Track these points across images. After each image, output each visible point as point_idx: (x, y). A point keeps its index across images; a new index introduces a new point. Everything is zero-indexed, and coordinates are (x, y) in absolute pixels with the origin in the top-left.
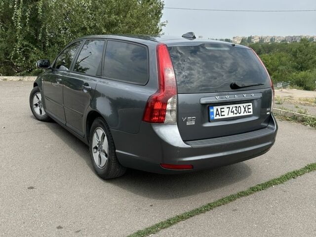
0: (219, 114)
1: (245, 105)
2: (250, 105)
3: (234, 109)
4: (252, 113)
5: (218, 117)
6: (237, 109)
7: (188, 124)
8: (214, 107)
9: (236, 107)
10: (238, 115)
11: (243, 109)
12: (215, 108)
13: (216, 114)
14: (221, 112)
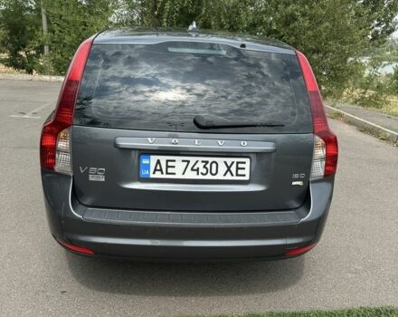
0: (161, 170)
1: (229, 161)
2: (244, 163)
3: (200, 165)
4: (247, 178)
5: (158, 175)
6: (208, 166)
7: (91, 178)
8: (152, 157)
9: (207, 162)
10: (209, 177)
11: (222, 169)
12: (154, 159)
13: (156, 170)
14: (167, 167)
